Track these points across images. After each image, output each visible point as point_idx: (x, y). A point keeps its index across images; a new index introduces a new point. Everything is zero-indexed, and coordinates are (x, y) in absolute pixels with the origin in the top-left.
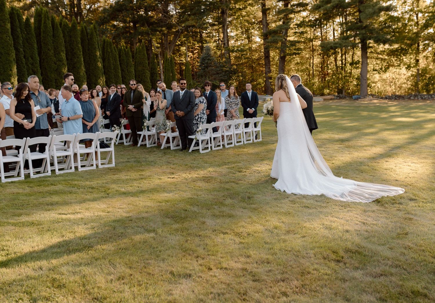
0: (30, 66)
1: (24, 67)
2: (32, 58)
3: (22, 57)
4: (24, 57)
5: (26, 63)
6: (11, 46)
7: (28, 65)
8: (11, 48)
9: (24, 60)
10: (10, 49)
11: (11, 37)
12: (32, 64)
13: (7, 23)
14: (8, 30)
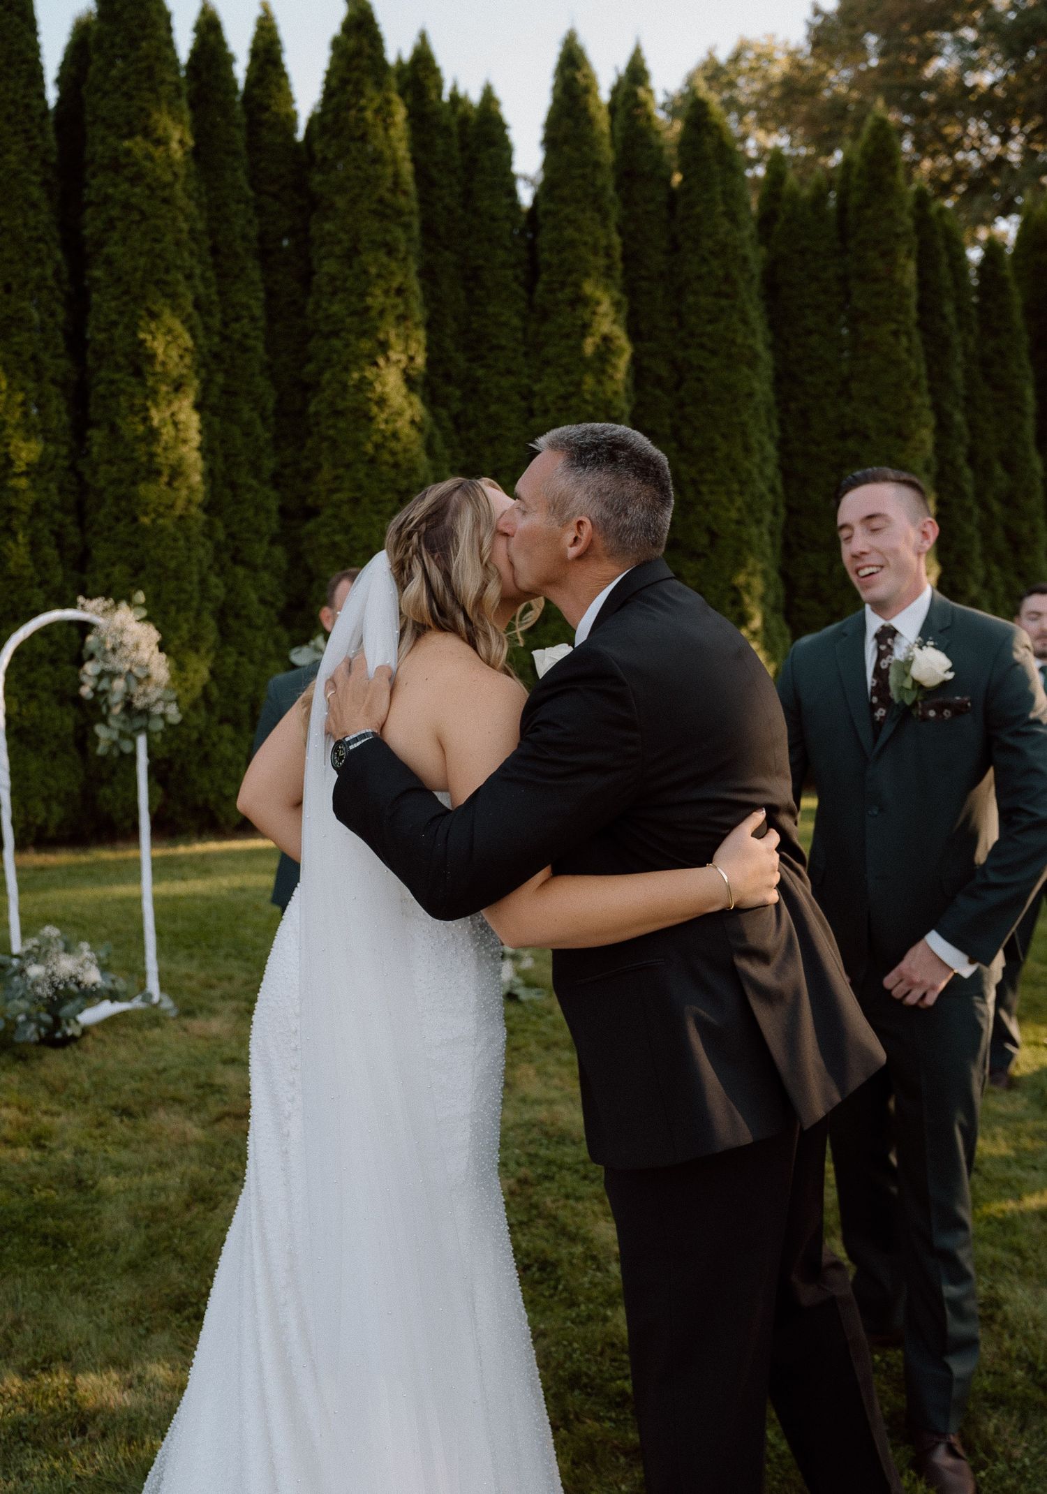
0: (996, 507)
1: (969, 512)
2: (1009, 467)
3: (961, 461)
4: (971, 460)
5: (980, 495)
6: (915, 385)
7: (985, 506)
8: (917, 401)
9: (968, 473)
10: (910, 406)
11: (917, 338)
12: (1009, 500)
13: (902, 261)
14: (904, 294)
